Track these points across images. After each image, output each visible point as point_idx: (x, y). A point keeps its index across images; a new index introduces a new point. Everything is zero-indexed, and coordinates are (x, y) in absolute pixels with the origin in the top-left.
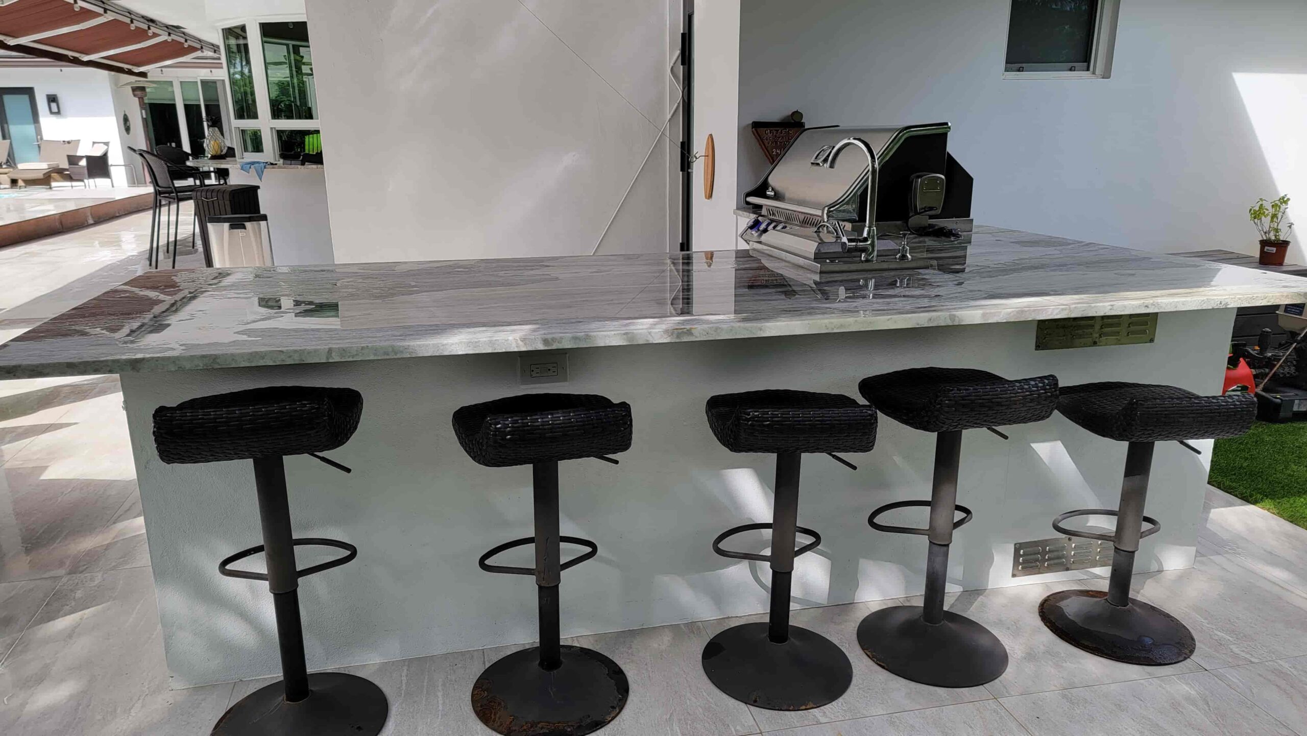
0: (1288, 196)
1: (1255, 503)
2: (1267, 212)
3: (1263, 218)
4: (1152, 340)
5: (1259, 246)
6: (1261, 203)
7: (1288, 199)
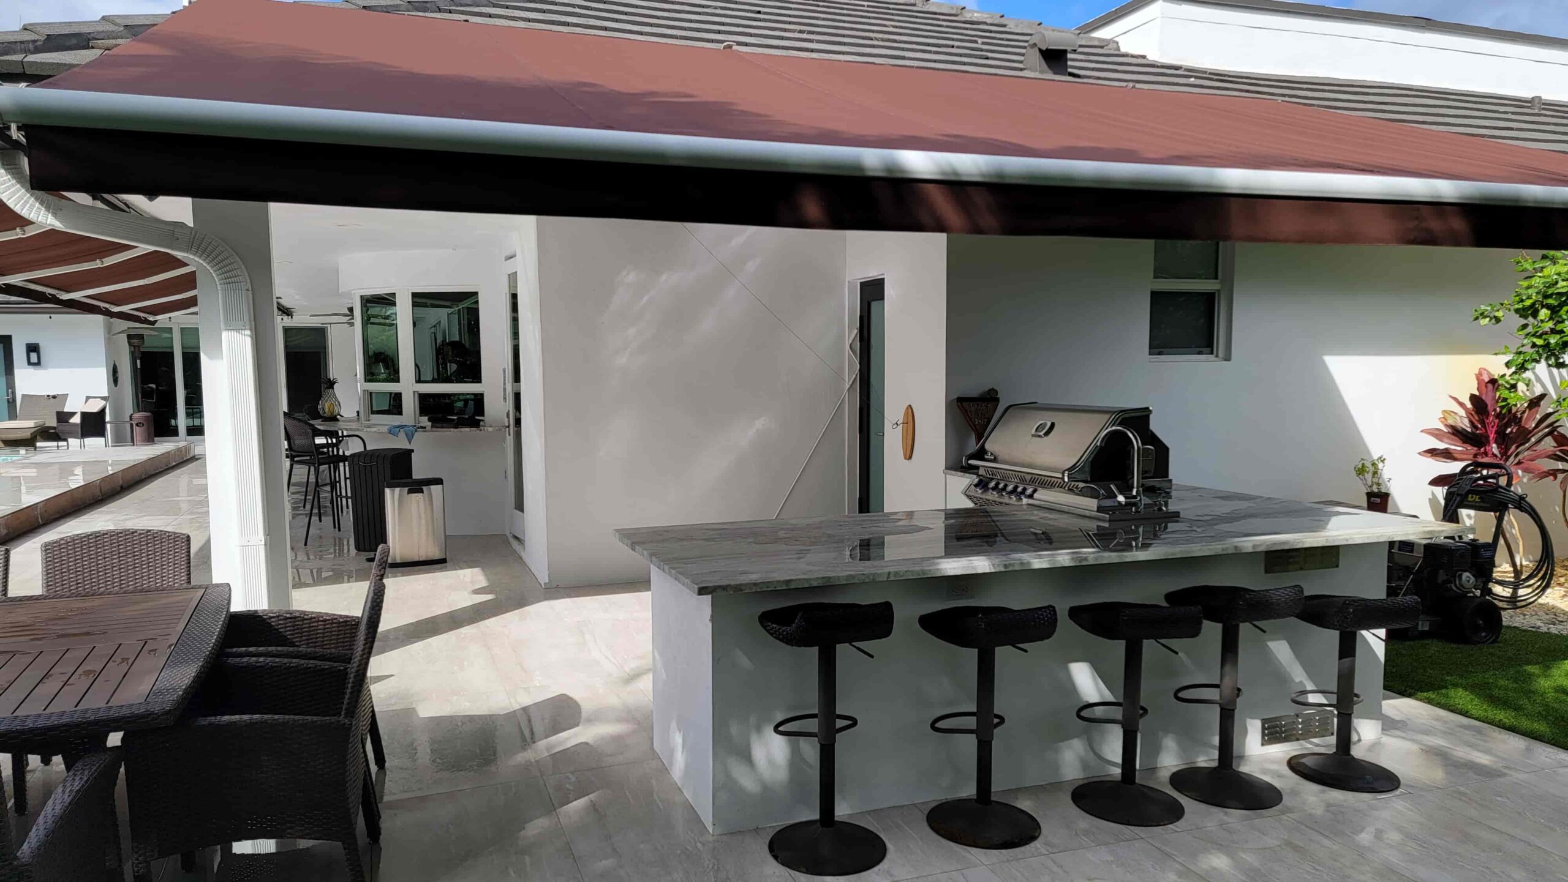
0: (1384, 457)
1: (1409, 696)
2: (1367, 470)
3: (1366, 474)
4: (1337, 566)
5: (1365, 498)
6: (1362, 462)
7: (1384, 459)
